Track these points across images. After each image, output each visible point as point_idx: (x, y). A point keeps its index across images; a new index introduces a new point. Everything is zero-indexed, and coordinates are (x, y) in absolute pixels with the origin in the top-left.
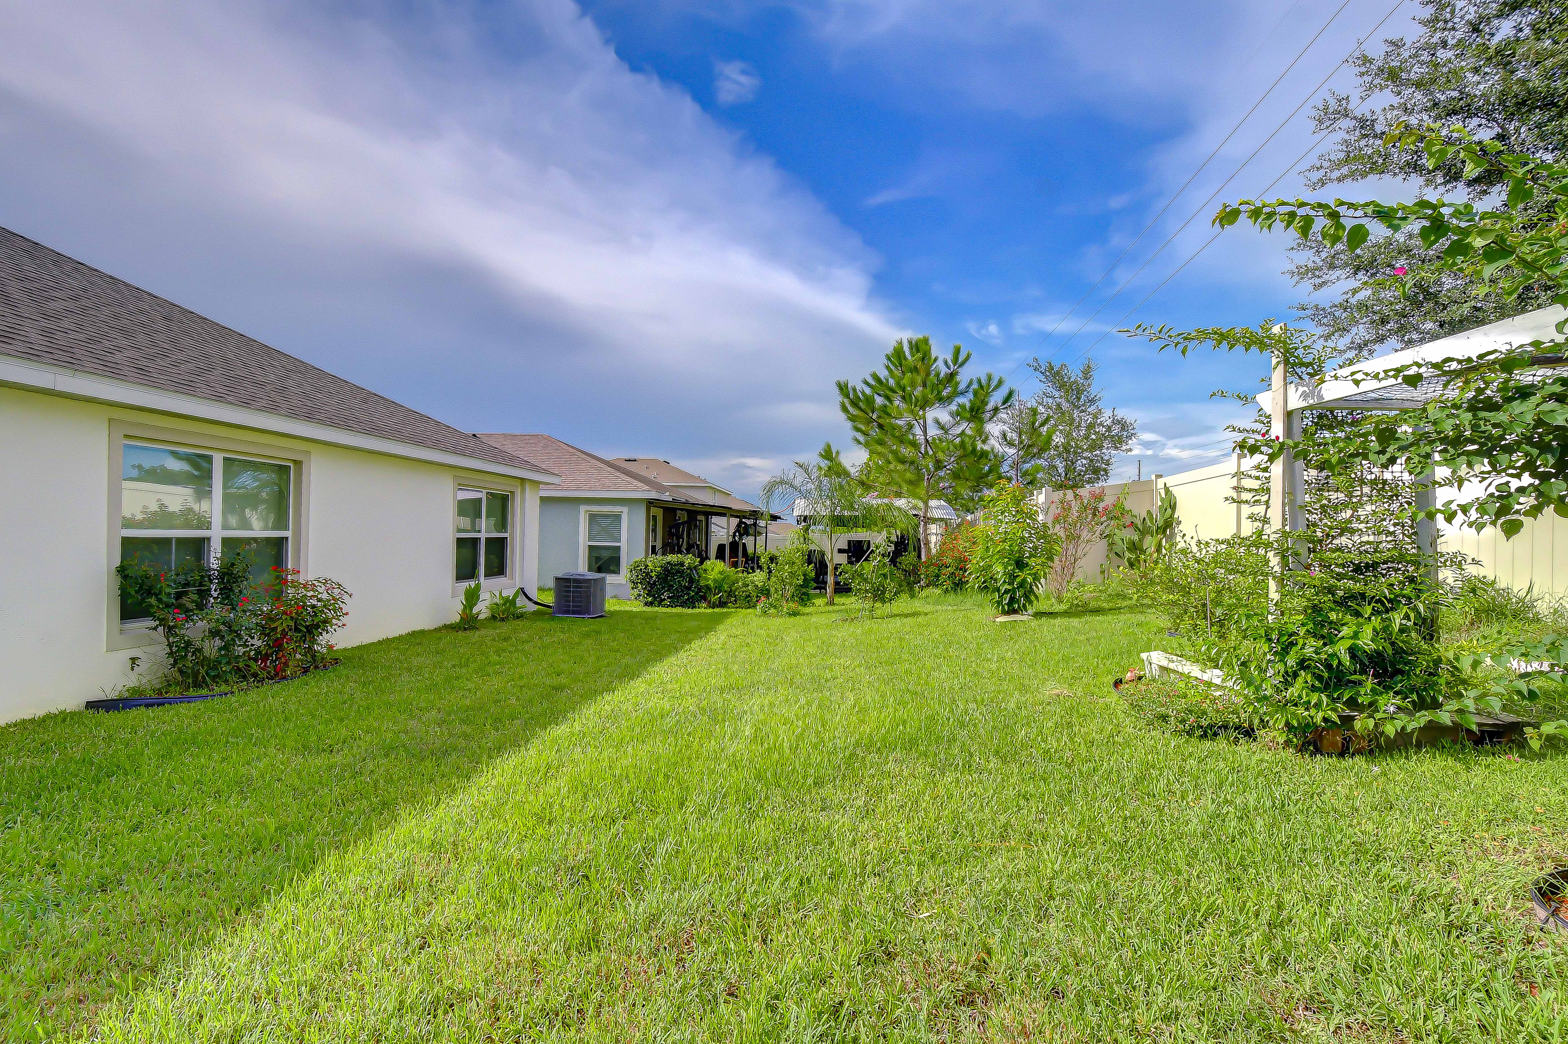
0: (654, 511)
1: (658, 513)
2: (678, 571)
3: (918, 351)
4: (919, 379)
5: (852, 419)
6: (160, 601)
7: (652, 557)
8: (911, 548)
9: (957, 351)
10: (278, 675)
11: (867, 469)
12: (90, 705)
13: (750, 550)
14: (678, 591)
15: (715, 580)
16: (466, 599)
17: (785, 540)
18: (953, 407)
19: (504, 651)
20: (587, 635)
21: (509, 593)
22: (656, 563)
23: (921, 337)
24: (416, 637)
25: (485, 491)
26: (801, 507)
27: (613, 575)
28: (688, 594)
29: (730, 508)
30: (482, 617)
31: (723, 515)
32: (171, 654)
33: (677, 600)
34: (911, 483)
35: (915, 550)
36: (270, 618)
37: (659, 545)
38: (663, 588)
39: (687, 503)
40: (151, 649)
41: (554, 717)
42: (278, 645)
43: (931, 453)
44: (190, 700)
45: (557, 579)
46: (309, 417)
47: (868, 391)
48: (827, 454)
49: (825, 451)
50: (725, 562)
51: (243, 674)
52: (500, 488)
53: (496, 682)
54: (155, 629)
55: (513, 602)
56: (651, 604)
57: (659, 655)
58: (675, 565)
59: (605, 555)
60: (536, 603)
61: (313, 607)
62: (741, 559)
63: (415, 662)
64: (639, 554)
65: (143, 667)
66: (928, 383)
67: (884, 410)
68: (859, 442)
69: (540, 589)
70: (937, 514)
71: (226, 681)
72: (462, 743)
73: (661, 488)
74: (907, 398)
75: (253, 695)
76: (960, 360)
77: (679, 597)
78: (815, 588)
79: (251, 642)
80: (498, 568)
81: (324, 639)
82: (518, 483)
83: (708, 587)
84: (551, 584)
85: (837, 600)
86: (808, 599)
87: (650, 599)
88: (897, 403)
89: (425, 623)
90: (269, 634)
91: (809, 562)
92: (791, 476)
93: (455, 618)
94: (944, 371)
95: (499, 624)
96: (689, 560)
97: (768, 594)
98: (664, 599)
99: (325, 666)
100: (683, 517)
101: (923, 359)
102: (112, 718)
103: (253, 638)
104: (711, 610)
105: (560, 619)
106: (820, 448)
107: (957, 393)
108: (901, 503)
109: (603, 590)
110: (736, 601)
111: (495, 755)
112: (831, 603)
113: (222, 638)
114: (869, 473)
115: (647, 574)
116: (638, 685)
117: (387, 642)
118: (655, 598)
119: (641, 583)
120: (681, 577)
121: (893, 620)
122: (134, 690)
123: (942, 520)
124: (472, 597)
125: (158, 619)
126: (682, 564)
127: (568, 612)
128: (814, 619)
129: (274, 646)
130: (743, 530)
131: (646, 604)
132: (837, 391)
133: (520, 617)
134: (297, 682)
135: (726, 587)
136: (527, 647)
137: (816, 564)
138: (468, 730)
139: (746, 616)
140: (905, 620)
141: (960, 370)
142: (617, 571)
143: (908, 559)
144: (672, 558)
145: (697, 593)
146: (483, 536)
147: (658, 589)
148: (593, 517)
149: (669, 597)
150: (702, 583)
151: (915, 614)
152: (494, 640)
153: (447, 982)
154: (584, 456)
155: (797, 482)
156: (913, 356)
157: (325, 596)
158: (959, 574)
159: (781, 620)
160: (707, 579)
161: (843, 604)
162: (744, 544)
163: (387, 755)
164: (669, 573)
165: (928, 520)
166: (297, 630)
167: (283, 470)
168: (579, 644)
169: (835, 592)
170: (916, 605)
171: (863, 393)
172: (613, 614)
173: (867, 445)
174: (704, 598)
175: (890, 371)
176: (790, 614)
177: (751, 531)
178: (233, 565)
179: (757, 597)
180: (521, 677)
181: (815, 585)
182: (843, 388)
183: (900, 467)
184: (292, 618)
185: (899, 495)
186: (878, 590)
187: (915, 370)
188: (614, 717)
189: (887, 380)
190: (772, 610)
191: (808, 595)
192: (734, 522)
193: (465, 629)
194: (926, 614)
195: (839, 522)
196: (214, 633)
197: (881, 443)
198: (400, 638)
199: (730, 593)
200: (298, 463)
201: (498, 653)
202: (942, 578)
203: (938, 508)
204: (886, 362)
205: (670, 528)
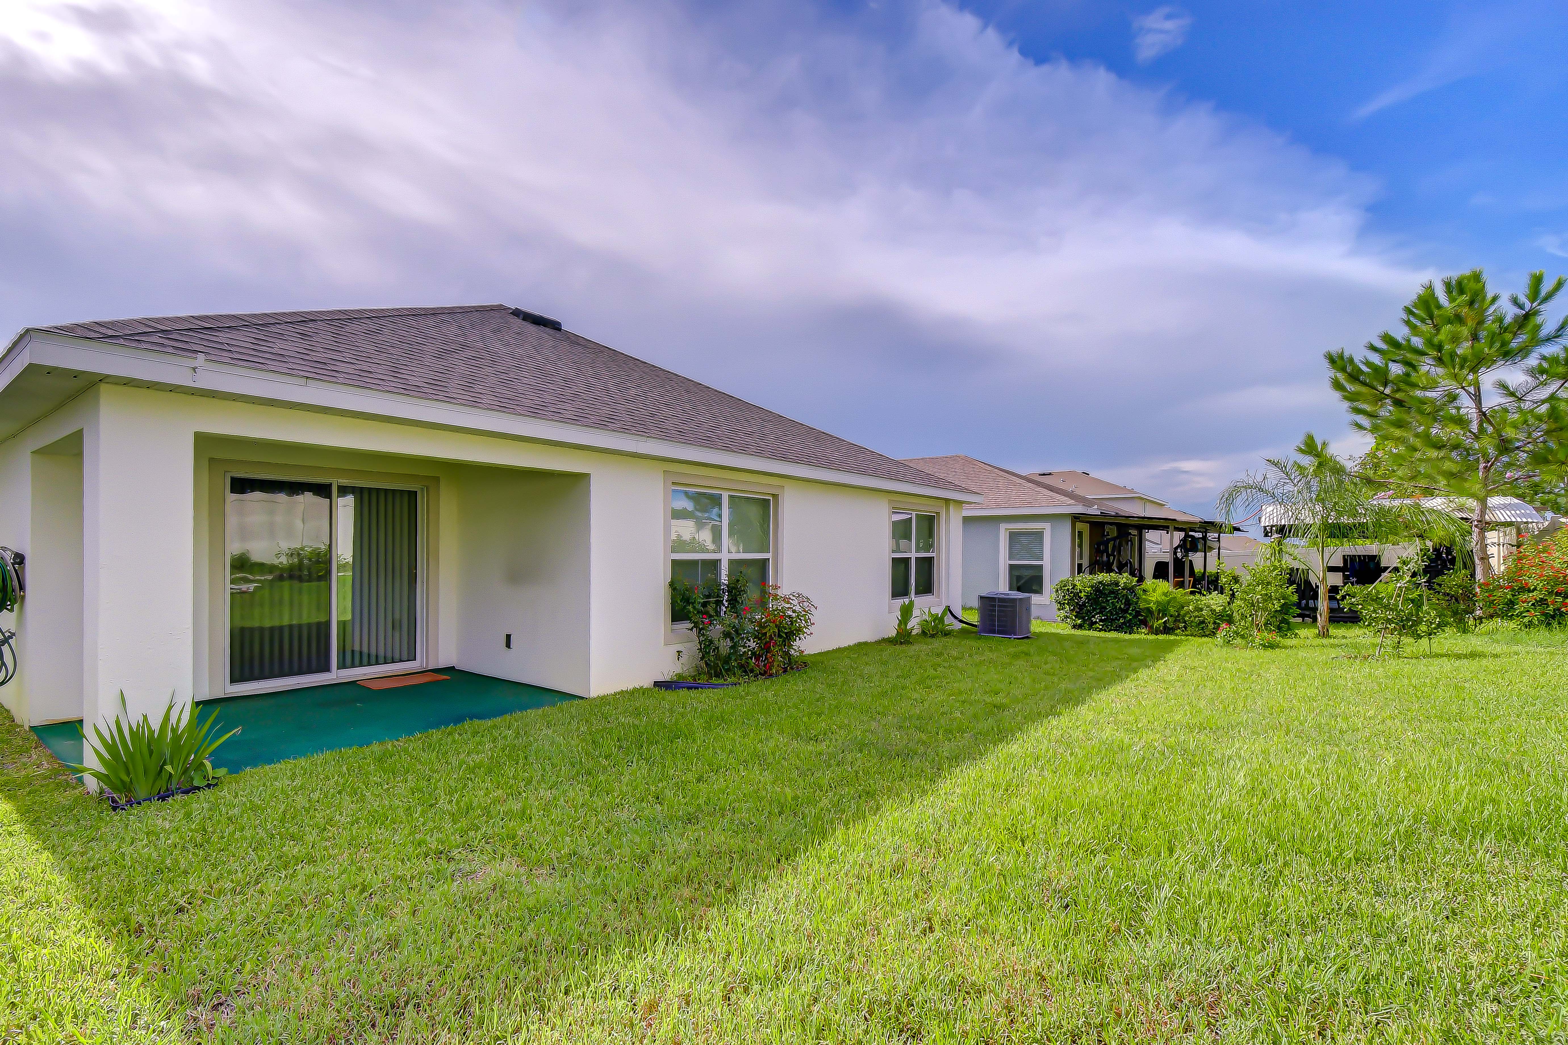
0: (1079, 526)
1: (1085, 528)
2: (1112, 592)
3: (1461, 291)
4: (1465, 331)
5: (1351, 398)
6: (694, 608)
7: (1078, 578)
8: (1459, 563)
9: (1537, 281)
10: (766, 674)
11: (1373, 460)
12: (656, 684)
13: (1198, 569)
14: (1112, 614)
15: (1158, 603)
16: (902, 615)
17: (1254, 555)
18: (1533, 361)
19: (939, 665)
20: (1016, 656)
21: (938, 611)
22: (1085, 582)
23: (1467, 272)
24: (861, 647)
25: (914, 513)
26: (1272, 515)
27: (1037, 595)
28: (1125, 618)
29: (1175, 520)
30: (914, 632)
31: (1165, 528)
32: (700, 649)
33: (1110, 624)
34: (1450, 475)
35: (1465, 567)
36: (762, 626)
37: (1085, 563)
38: (1094, 609)
39: (1117, 516)
40: (688, 645)
41: (1002, 735)
42: (767, 648)
43: (1490, 429)
44: (715, 686)
45: (982, 598)
46: (784, 458)
47: (1376, 359)
48: (1310, 447)
49: (1306, 444)
50: (1168, 581)
51: (745, 669)
52: (928, 509)
53: (939, 696)
54: (692, 629)
55: (941, 620)
56: (1080, 627)
57: (1103, 682)
58: (1108, 585)
59: (1028, 573)
60: (961, 621)
61: (790, 617)
62: (1187, 579)
63: (867, 670)
64: (1064, 573)
65: (684, 658)
66: (1483, 334)
67: (1406, 379)
68: (1360, 427)
69: (964, 608)
70: (1502, 516)
71: (734, 674)
72: (921, 749)
73: (1088, 502)
74: (1446, 359)
75: (753, 688)
76: (1543, 293)
77: (1112, 620)
78: (1299, 616)
79: (748, 643)
80: (926, 587)
81: (797, 644)
82: (943, 503)
83: (1149, 611)
84: (975, 603)
85: (1333, 631)
86: (1289, 629)
87: (1079, 622)
88: (1424, 369)
89: (868, 635)
90: (761, 637)
91: (1291, 582)
92: (1259, 478)
93: (893, 633)
94: (1510, 313)
95: (929, 640)
96: (1124, 579)
97: (1230, 621)
98: (1096, 623)
99: (797, 668)
100: (1112, 532)
101: (1471, 303)
102: (671, 696)
103: (749, 641)
104: (1153, 637)
105: (986, 638)
106: (1299, 440)
107: (1537, 341)
108: (1437, 503)
109: (1028, 610)
110: (1185, 627)
111: (954, 764)
112: (1325, 634)
113: (732, 639)
114: (1376, 466)
115: (1077, 595)
116: (1085, 712)
117: (839, 650)
118: (1084, 621)
119: (1068, 604)
120: (1115, 598)
121: (1437, 661)
122: (679, 676)
123: (1510, 524)
124: (906, 612)
125: (693, 622)
126: (1117, 584)
127: (993, 631)
128: (1302, 654)
129: (764, 648)
130: (1190, 545)
131: (1074, 627)
132: (1326, 364)
133: (947, 634)
134: (781, 679)
135: (1172, 610)
136: (960, 663)
137: (1299, 585)
138: (923, 736)
139: (1202, 644)
140: (1458, 663)
141: (1542, 307)
142: (1039, 591)
143: (1452, 580)
144: (1103, 577)
145: (1136, 616)
146: (913, 555)
147: (1089, 611)
148: (1013, 536)
149: (1101, 620)
150: (1142, 605)
151: (1473, 655)
152: (928, 654)
153: (959, 970)
154: (1002, 473)
155: (1268, 486)
156: (1452, 300)
157: (797, 608)
158: (1554, 602)
159: (1248, 653)
160: (1149, 602)
161: (1344, 637)
162: (1191, 561)
163: (861, 751)
164: (1099, 593)
165: (1485, 526)
166: (780, 636)
167: (764, 504)
168: (1010, 664)
169: (1330, 621)
170: (1474, 642)
171: (1368, 363)
172: (1039, 635)
173: (1375, 429)
174: (1144, 623)
175: (1414, 328)
176: (1265, 646)
177: (1200, 546)
178: (738, 581)
179: (1215, 623)
180: (960, 693)
181: (1299, 611)
182: (1337, 361)
183: (1433, 454)
184: (776, 626)
185: (1429, 492)
186: (1408, 620)
187: (1458, 319)
188: (1065, 741)
189: (1409, 341)
190: (1239, 641)
191: (1288, 623)
192: (1179, 536)
193: (901, 643)
194: (1496, 656)
195: (1337, 532)
196: (727, 635)
197: (1399, 424)
198: (849, 648)
199: (1178, 618)
200: (775, 496)
201: (935, 667)
202: (1519, 608)
203: (1505, 507)
204: (1405, 317)
205: (1099, 545)
